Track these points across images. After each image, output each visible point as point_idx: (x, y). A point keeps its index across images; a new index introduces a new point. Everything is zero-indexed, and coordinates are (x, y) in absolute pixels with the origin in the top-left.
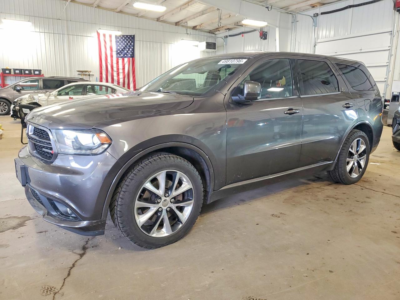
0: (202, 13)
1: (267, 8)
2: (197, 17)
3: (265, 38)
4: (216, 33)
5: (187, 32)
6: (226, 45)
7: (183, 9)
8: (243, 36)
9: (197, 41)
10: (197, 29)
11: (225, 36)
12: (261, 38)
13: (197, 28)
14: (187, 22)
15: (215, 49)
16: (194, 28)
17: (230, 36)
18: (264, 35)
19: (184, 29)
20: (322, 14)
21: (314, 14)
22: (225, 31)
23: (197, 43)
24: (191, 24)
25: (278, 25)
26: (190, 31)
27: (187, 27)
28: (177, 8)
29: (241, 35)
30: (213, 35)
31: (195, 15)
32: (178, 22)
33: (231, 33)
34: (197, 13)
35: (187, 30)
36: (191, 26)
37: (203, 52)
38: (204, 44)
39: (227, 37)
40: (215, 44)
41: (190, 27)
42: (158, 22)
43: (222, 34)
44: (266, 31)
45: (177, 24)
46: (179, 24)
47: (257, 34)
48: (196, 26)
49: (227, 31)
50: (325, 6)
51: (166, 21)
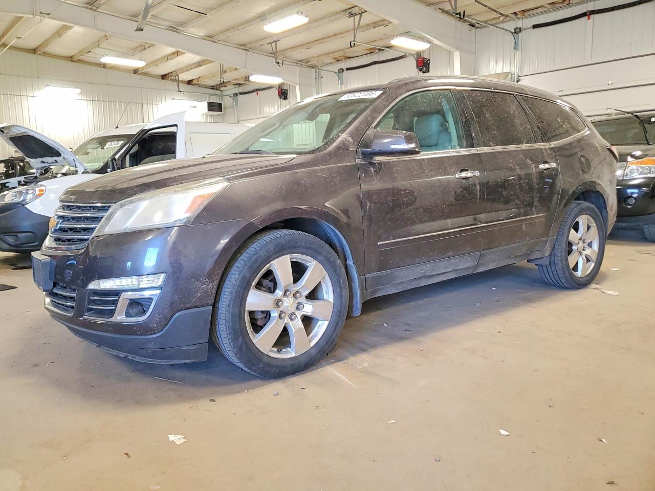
0: (199, 64)
1: (277, 63)
2: (192, 69)
3: (286, 98)
4: (223, 89)
5: (179, 89)
6: (237, 105)
7: (170, 59)
8: (257, 94)
9: (195, 100)
10: (194, 84)
11: (234, 94)
12: (280, 98)
13: (194, 82)
14: (178, 76)
15: (222, 111)
16: (189, 82)
17: (241, 93)
18: (283, 94)
19: (175, 84)
20: (347, 69)
21: (339, 70)
22: (234, 86)
23: (195, 103)
24: (185, 77)
25: (298, 82)
26: (183, 87)
27: (178, 81)
28: (163, 58)
29: (256, 93)
30: (218, 92)
31: (188, 66)
32: (166, 75)
33: (241, 89)
34: (191, 65)
35: (178, 86)
36: (185, 80)
37: (206, 115)
38: (205, 105)
39: (237, 94)
40: (220, 105)
41: (183, 82)
42: (135, 75)
43: (230, 90)
44: (286, 88)
45: (164, 77)
46: (167, 77)
47: (275, 92)
48: (192, 80)
49: (237, 86)
50: (350, 60)
51: (148, 74)
